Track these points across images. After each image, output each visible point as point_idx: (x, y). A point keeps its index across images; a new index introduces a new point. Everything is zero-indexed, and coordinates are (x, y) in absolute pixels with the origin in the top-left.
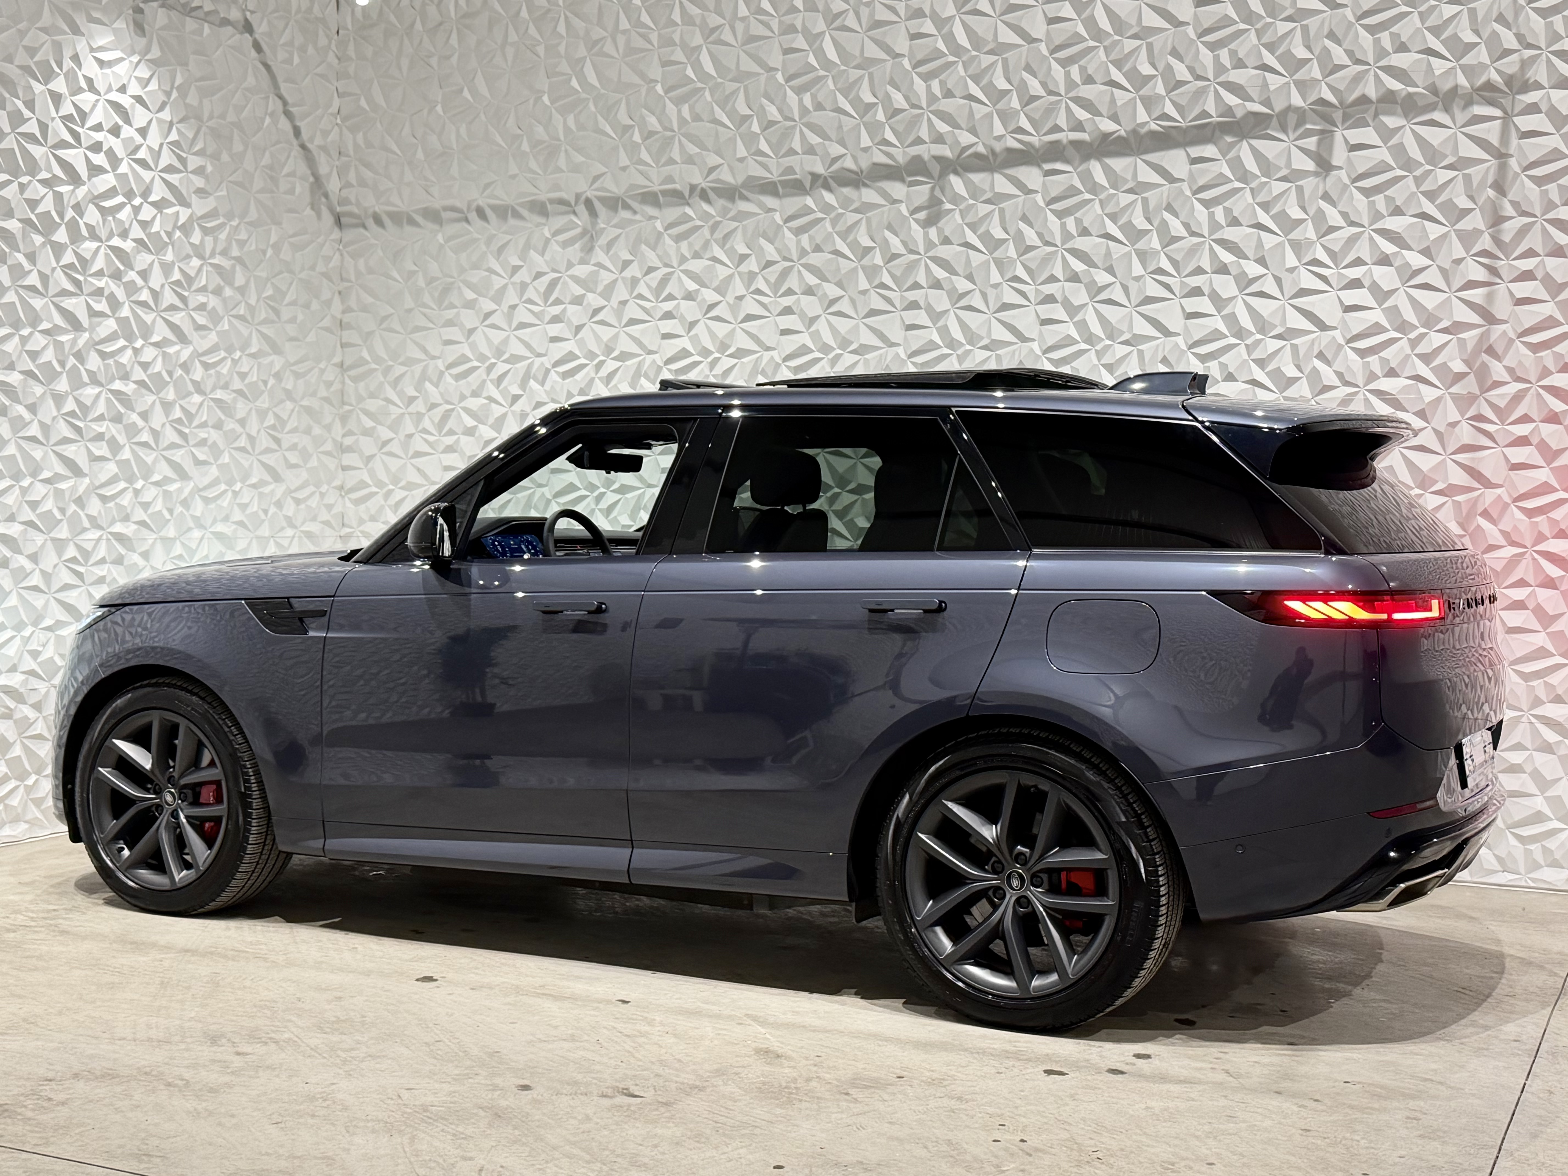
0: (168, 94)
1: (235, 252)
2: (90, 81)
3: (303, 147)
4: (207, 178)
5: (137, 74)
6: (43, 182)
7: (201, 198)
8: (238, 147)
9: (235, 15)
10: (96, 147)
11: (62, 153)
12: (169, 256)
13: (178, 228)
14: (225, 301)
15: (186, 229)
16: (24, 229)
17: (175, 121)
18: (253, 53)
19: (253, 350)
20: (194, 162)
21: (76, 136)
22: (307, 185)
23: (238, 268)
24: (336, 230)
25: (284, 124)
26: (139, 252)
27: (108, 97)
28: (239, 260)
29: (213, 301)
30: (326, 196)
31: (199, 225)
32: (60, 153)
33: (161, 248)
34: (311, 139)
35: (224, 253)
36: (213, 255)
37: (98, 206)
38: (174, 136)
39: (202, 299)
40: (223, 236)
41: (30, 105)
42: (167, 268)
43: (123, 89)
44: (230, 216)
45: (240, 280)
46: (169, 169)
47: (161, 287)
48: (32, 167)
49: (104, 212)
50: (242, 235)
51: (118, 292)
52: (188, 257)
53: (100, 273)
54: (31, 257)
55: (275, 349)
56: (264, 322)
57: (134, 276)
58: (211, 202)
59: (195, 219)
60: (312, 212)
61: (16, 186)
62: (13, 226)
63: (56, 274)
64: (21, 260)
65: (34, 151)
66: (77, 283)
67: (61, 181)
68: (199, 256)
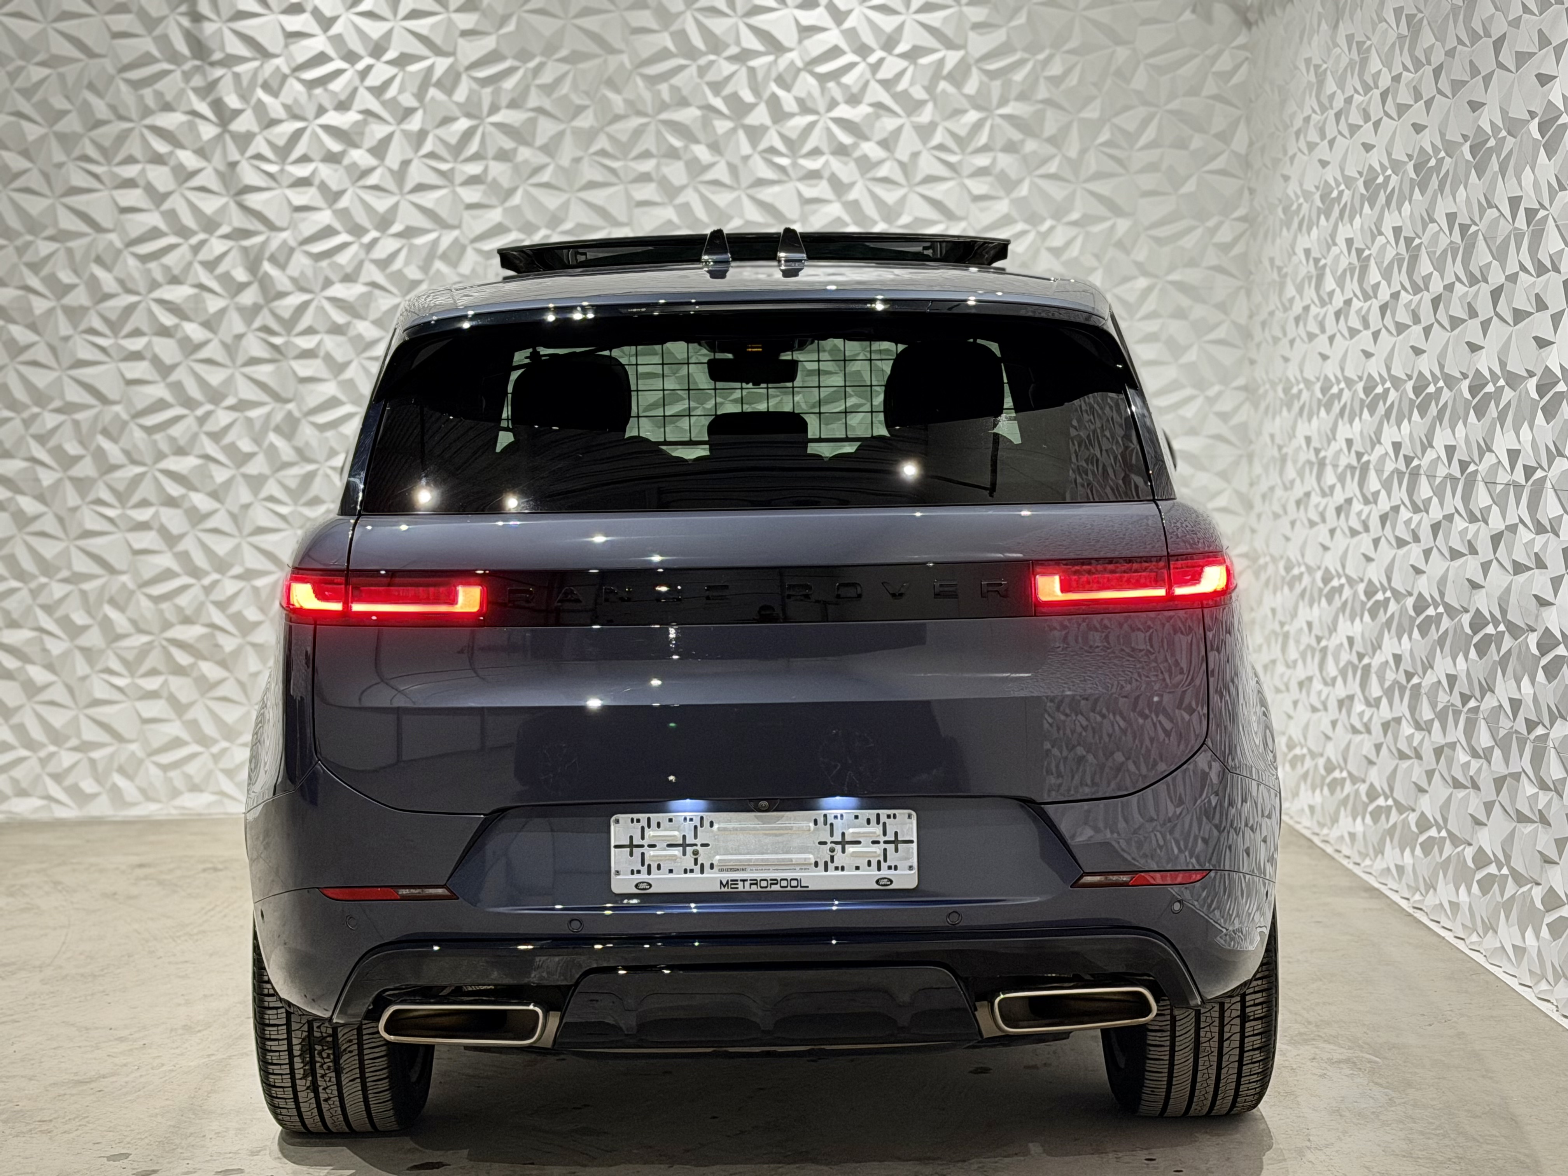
1: (1043, 92)
4: (993, 8)
6: (732, 59)
7: (981, 34)
11: (759, 21)
12: (926, 115)
13: (944, 79)
14: (1025, 159)
15: (958, 77)
16: (704, 117)
19: (1077, 216)
23: (1050, 113)
26: (878, 117)
28: (1048, 102)
29: (1005, 161)
31: (979, 69)
32: (754, 21)
33: (913, 106)
35: (1022, 97)
36: (1004, 101)
37: (812, 74)
39: (982, 161)
40: (1018, 77)
42: (925, 132)
44: (1032, 48)
45: (1050, 128)
46: (927, 7)
47: (915, 155)
48: (715, 44)
49: (822, 79)
50: (1056, 69)
51: (845, 170)
52: (959, 112)
53: (816, 152)
54: (715, 147)
55: (1116, 210)
56: (1098, 176)
57: (870, 149)
58: (998, 37)
59: (972, 61)
60: (1193, 17)
61: (693, 70)
62: (688, 115)
63: (751, 162)
64: (701, 152)
65: (718, 25)
66: (782, 169)
67: (757, 54)
68: (978, 108)
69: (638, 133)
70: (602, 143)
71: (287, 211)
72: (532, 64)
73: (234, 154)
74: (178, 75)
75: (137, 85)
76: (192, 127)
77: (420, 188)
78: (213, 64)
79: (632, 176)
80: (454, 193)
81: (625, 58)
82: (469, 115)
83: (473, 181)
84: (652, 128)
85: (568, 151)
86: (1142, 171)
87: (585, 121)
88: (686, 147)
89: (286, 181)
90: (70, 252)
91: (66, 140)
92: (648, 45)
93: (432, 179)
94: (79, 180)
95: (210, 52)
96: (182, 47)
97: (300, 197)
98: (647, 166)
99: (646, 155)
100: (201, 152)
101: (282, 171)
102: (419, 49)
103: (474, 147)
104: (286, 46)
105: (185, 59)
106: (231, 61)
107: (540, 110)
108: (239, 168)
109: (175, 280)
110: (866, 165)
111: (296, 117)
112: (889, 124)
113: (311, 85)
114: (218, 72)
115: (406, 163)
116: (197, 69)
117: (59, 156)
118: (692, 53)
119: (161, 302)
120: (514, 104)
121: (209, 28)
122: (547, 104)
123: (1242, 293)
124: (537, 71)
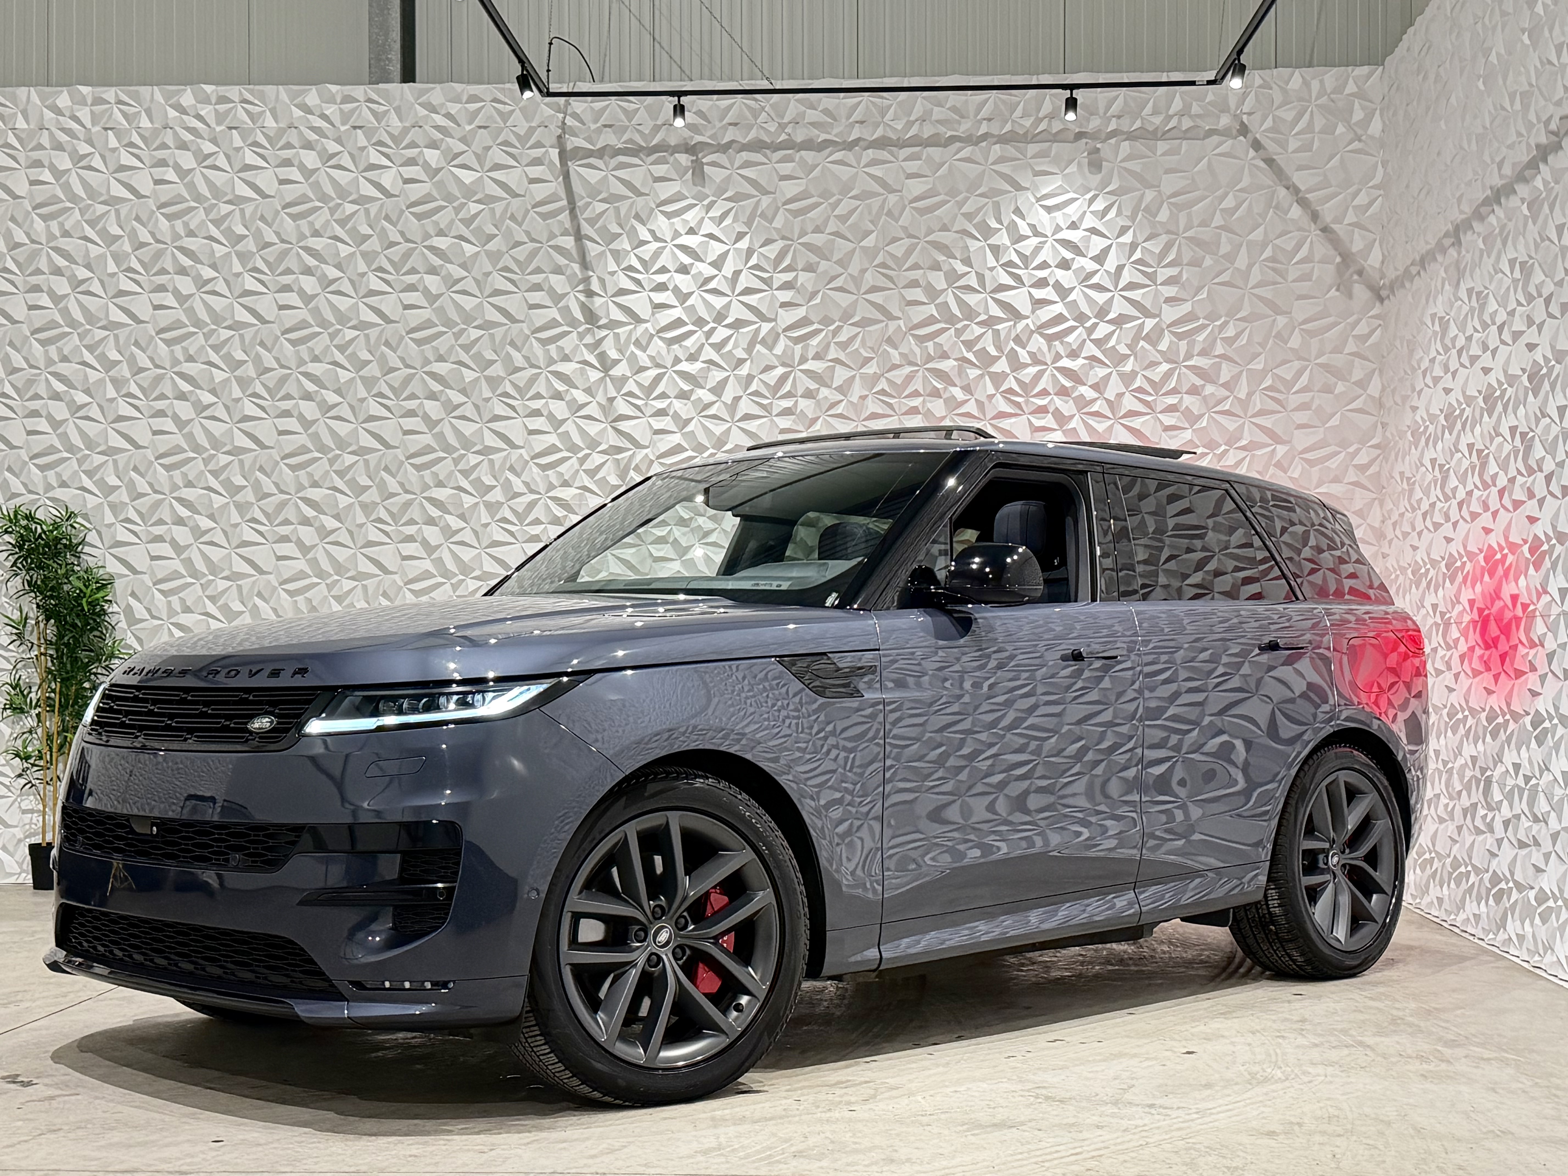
0: (1133, 218)
1: (1219, 350)
2: (1033, 227)
3: (1325, 230)
4: (1183, 287)
5: (1092, 208)
6: (981, 324)
7: (1172, 306)
8: (1225, 248)
9: (1225, 121)
10: (1042, 283)
11: (1002, 296)
12: (1128, 367)
13: (1143, 339)
14: (1205, 398)
15: (1153, 338)
16: (959, 366)
17: (1140, 240)
18: (1252, 153)
19: (1244, 442)
20: (1164, 274)
21: (1017, 278)
22: (1331, 268)
23: (1225, 365)
24: (1378, 304)
25: (1296, 212)
26: (1092, 368)
27: (1060, 236)
28: (1223, 357)
29: (1188, 401)
30: (1360, 273)
31: (1170, 332)
32: (999, 296)
33: (1118, 359)
34: (1338, 220)
35: (1203, 353)
36: (1189, 356)
37: (1042, 335)
38: (1138, 255)
39: (1172, 400)
40: (1201, 338)
41: (967, 262)
42: (1127, 379)
43: (1073, 226)
44: (1212, 317)
45: (1225, 376)
46: (1131, 286)
47: (1120, 395)
48: (969, 313)
49: (1050, 339)
50: (1230, 332)
51: (1066, 407)
52: (1154, 364)
53: (1044, 393)
54: (967, 389)
55: (1277, 439)
56: (1260, 413)
57: (1085, 391)
58: (1186, 307)
59: (1165, 327)
60: (1338, 293)
61: (952, 331)
62: (947, 365)
63: (994, 401)
64: (957, 393)
65: (972, 299)
66: (1018, 405)
67: (1000, 320)
68: (1168, 361)
69: (909, 378)
70: (883, 385)
71: (649, 433)
72: (832, 328)
73: (612, 393)
74: (574, 335)
75: (544, 342)
76: (583, 372)
77: (747, 417)
78: (599, 327)
79: (904, 410)
80: (772, 420)
81: (901, 322)
82: (784, 365)
83: (787, 412)
84: (920, 373)
85: (857, 391)
86: (1296, 409)
87: (871, 369)
88: (945, 388)
89: (649, 411)
90: (491, 461)
91: (494, 382)
92: (918, 314)
93: (756, 411)
94: (500, 410)
95: (599, 318)
96: (578, 315)
97: (659, 423)
98: (916, 402)
99: (916, 394)
100: (588, 391)
101: (646, 404)
102: (749, 316)
103: (787, 387)
104: (653, 314)
105: (581, 324)
106: (613, 324)
107: (837, 361)
108: (615, 403)
109: (566, 484)
110: (1082, 403)
111: (658, 366)
112: (1101, 372)
113: (671, 342)
114: (604, 333)
115: (737, 399)
116: (589, 329)
117: (487, 394)
118: (952, 319)
119: (554, 499)
120: (818, 357)
121: (598, 301)
122: (842, 356)
123: (1376, 502)
124: (835, 333)
